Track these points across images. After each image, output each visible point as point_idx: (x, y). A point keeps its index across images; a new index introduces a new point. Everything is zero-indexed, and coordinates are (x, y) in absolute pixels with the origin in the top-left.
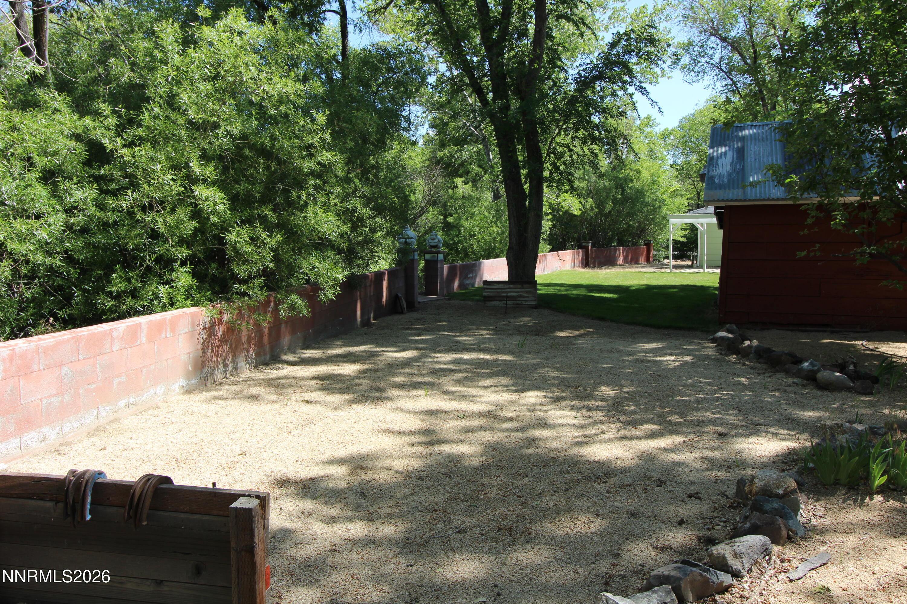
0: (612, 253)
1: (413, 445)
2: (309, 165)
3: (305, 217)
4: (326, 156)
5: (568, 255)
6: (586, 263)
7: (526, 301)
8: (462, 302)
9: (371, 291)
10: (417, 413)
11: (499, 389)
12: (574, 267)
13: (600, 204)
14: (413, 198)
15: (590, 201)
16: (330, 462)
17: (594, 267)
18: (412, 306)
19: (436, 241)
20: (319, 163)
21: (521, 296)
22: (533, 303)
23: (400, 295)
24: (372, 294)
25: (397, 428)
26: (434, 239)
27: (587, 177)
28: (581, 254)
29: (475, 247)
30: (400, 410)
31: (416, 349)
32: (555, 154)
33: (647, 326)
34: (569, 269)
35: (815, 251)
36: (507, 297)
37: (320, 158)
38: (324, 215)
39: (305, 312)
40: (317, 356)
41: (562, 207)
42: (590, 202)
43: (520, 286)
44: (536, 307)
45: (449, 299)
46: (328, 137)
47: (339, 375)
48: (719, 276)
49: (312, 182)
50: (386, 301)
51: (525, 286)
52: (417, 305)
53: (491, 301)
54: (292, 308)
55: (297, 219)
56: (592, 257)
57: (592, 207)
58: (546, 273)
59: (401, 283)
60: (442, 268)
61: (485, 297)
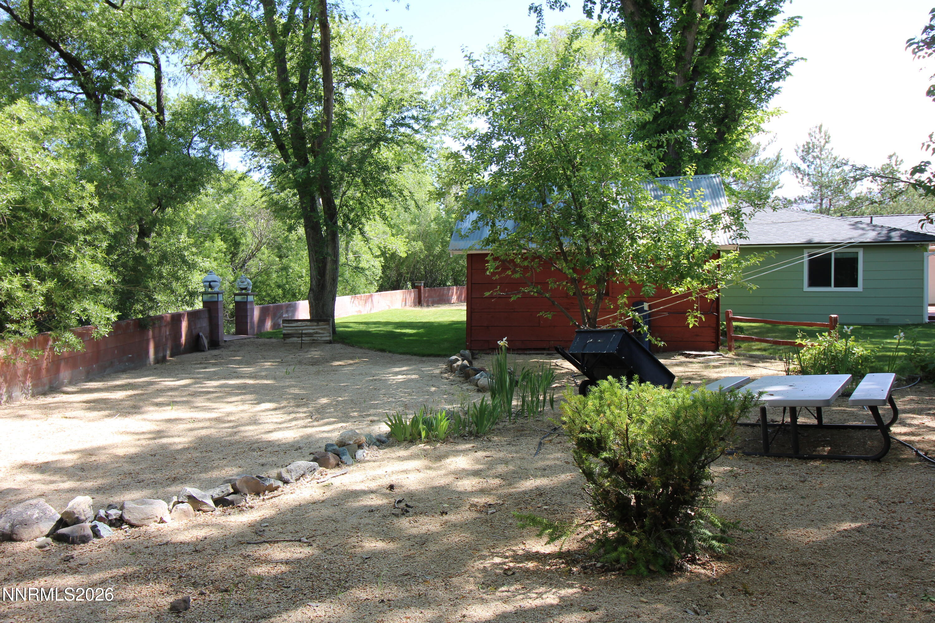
0: (445, 292)
1: (139, 440)
2: (79, 224)
3: (75, 267)
4: (95, 217)
5: (398, 294)
6: (419, 302)
7: (321, 337)
8: (268, 340)
9: (167, 331)
10: (157, 421)
11: (239, 403)
12: (406, 305)
13: (429, 248)
14: (243, 241)
15: (420, 243)
16: (66, 453)
17: (428, 306)
18: (215, 344)
19: (246, 283)
20: (89, 222)
21: (317, 333)
22: (328, 339)
23: (201, 334)
24: (168, 333)
25: (133, 431)
26: (243, 282)
27: (417, 221)
28: (413, 295)
29: (302, 288)
30: (145, 420)
31: (192, 378)
32: (347, 206)
33: (424, 355)
34: (400, 307)
35: (497, 291)
36: (302, 334)
37: (89, 219)
38: (92, 266)
39: (80, 348)
40: (96, 387)
41: (389, 250)
42: (419, 245)
43: (316, 324)
44: (330, 342)
45: (257, 338)
46: (96, 202)
47: (108, 399)
48: (465, 312)
49: (81, 238)
50: (186, 340)
51: (320, 323)
52: (222, 344)
53: (289, 338)
54: (67, 344)
55: (68, 270)
56: (424, 296)
57: (421, 249)
58: (373, 312)
59: (204, 324)
60: (253, 310)
61: (284, 334)
